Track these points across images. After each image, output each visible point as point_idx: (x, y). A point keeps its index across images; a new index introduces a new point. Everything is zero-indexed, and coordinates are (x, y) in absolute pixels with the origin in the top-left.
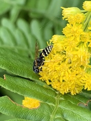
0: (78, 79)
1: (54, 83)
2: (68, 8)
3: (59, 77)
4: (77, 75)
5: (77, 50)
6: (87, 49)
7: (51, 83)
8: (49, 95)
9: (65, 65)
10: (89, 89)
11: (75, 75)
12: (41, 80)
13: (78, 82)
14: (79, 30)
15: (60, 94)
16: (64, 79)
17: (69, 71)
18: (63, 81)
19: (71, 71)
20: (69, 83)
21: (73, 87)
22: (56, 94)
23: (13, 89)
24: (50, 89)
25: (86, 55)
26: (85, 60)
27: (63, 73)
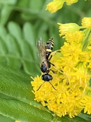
0: (77, 101)
1: (50, 104)
2: (66, 24)
3: (56, 99)
4: (75, 97)
5: (76, 71)
6: (87, 70)
7: (47, 104)
8: (45, 119)
9: (63, 87)
10: (89, 113)
11: (73, 97)
12: (36, 101)
13: (77, 105)
14: (78, 49)
15: (57, 116)
16: (62, 101)
17: (67, 92)
18: (61, 103)
19: (69, 92)
20: (67, 105)
21: (72, 109)
22: (53, 117)
23: (6, 113)
24: (46, 111)
25: (85, 77)
26: (84, 82)
27: (60, 94)
